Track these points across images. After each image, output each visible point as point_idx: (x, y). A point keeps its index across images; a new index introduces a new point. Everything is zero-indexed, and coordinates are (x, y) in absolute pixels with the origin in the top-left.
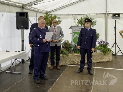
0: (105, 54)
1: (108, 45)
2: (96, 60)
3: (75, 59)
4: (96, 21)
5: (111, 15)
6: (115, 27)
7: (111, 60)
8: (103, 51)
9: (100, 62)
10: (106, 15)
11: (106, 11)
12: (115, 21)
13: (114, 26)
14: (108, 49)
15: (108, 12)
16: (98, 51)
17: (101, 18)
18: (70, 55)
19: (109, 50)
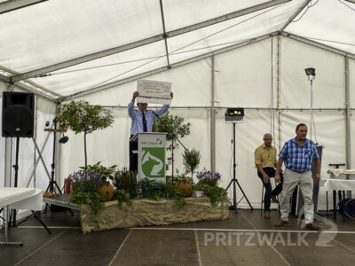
0: (213, 201)
1: (218, 181)
2: (194, 216)
3: (147, 213)
4: (189, 124)
5: (224, 111)
6: (234, 141)
7: (225, 217)
8: (208, 195)
9: (203, 221)
10: (212, 111)
11: (213, 102)
12: (232, 125)
13: (231, 137)
14: (221, 189)
15: (216, 105)
16: (199, 194)
17: (200, 117)
18: (136, 202)
19: (222, 192)
